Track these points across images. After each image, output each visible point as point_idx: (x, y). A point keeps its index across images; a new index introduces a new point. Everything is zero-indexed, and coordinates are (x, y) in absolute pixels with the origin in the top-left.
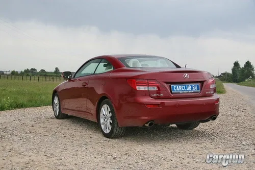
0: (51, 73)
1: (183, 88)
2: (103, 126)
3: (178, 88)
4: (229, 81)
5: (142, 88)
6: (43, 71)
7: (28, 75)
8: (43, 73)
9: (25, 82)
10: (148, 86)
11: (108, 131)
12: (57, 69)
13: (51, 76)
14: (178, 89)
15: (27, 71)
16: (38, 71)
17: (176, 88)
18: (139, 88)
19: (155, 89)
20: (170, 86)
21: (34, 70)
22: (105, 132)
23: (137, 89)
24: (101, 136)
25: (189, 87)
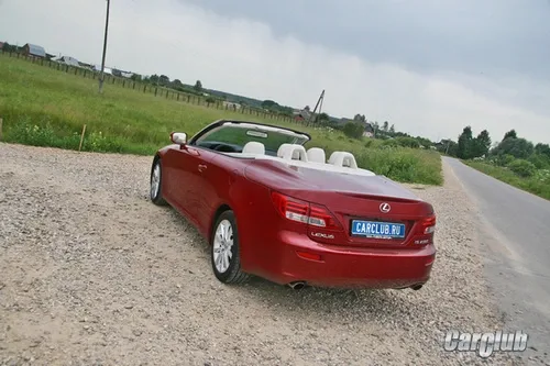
0: (189, 86)
1: (374, 228)
2: (216, 255)
3: (365, 229)
4: (450, 154)
5: (297, 217)
6: (177, 82)
7: (155, 84)
8: (177, 85)
9: (147, 95)
10: (309, 215)
11: (222, 269)
12: (198, 82)
13: (188, 92)
14: (363, 229)
15: (154, 78)
16: (171, 80)
17: (360, 227)
18: (291, 216)
19: (322, 223)
20: (351, 221)
21: (166, 78)
22: (218, 267)
23: (287, 217)
24: (209, 271)
25: (385, 228)
